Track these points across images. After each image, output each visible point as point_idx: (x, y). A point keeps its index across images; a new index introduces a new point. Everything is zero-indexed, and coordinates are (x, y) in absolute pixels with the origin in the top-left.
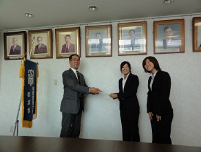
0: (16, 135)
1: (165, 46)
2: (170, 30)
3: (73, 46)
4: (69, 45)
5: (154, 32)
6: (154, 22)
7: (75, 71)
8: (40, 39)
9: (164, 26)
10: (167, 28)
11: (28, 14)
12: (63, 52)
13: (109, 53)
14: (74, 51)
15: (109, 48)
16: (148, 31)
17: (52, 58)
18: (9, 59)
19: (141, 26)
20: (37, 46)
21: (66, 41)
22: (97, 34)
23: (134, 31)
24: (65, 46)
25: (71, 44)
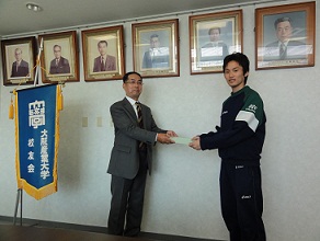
0: (18, 216)
1: (283, 57)
2: (286, 24)
3: (112, 59)
5: (256, 30)
6: (257, 10)
7: (132, 102)
8: (57, 49)
9: (276, 18)
10: (281, 20)
11: (33, 6)
12: (96, 70)
13: (174, 71)
14: (113, 68)
15: (175, 61)
16: (245, 29)
17: (78, 80)
18: (11, 84)
19: (233, 20)
20: (53, 62)
21: (101, 52)
22: (152, 37)
23: (219, 29)
24: (98, 60)
25: (108, 56)
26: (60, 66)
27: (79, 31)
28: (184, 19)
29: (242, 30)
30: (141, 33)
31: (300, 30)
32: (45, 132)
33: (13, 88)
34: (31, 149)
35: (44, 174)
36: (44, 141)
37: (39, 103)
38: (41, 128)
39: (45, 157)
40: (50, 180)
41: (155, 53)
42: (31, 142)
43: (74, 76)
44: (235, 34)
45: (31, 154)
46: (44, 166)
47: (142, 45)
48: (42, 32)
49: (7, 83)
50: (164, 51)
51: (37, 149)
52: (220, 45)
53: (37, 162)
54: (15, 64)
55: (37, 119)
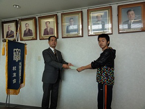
4: (49, 29)
5: (118, 15)
6: (118, 6)
7: (53, 49)
8: (27, 25)
10: (129, 11)
11: (16, 6)
12: (44, 35)
13: (81, 34)
16: (113, 15)
17: (36, 39)
19: (107, 11)
20: (25, 31)
21: (47, 26)
22: (71, 19)
24: (46, 30)
26: (28, 33)
27: (37, 17)
28: (85, 11)
29: (112, 15)
30: (65, 17)
31: (137, 16)
37: (18, 50)
42: (14, 68)
43: (35, 38)
44: (108, 18)
45: (14, 74)
47: (66, 24)
48: (20, 18)
54: (8, 32)
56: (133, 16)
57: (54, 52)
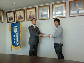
2: (77, 5)
3: (33, 15)
4: (31, 15)
5: (69, 7)
6: (70, 2)
7: (34, 26)
8: (20, 13)
9: (75, 3)
10: (76, 4)
11: (14, 3)
12: (29, 18)
13: (49, 18)
15: (49, 15)
18: (9, 22)
19: (63, 4)
21: (30, 14)
22: (43, 9)
23: (60, 7)
25: (32, 15)
26: (20, 18)
27: (25, 9)
28: (51, 5)
29: (66, 7)
30: (40, 9)
32: (17, 33)
33: (10, 23)
34: (14, 38)
35: (18, 44)
36: (17, 36)
37: (16, 27)
38: (16, 33)
39: (17, 40)
40: (19, 45)
41: (44, 13)
42: (14, 36)
43: (24, 20)
44: (64, 8)
45: (14, 39)
46: (17, 42)
47: (40, 12)
48: (16, 9)
49: (8, 22)
50: (46, 13)
51: (16, 38)
52: (60, 11)
53: (16, 41)
54: (10, 17)
55: (15, 30)
56: (78, 7)
57: (35, 27)
